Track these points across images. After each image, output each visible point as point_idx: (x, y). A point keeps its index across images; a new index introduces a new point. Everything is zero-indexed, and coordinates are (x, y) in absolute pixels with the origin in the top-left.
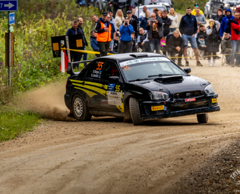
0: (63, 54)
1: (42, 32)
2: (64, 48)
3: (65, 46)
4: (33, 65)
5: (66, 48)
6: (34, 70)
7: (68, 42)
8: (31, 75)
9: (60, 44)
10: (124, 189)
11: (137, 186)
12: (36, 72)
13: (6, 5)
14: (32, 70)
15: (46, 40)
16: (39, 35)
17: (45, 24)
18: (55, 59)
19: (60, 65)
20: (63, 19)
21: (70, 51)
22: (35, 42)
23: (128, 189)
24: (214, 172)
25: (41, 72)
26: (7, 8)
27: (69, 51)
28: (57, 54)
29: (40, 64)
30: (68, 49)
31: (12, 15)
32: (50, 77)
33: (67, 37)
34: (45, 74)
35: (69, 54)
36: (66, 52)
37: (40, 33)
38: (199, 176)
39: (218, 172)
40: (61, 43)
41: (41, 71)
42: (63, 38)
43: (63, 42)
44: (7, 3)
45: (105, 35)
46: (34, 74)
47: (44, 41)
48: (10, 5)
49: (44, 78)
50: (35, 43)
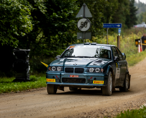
0: (139, 46)
1: (132, 39)
2: (140, 44)
3: (140, 43)
4: (128, 49)
6: (129, 51)
9: (138, 42)
13: (117, 26)
15: (133, 41)
17: (133, 36)
18: (136, 48)
19: (138, 50)
20: (140, 34)
25: (131, 52)
26: (118, 27)
28: (137, 46)
29: (131, 49)
31: (120, 29)
32: (134, 54)
36: (140, 45)
42: (139, 40)
43: (139, 41)
44: (118, 25)
48: (119, 26)
49: (132, 54)
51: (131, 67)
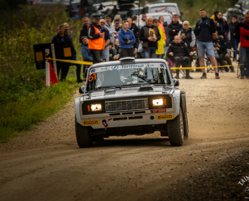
0: (48, 65)
1: (23, 42)
2: (50, 58)
3: (50, 55)
4: (11, 76)
5: (52, 57)
6: (13, 82)
7: (53, 51)
8: (9, 88)
9: (44, 53)
10: (108, 190)
11: (125, 187)
12: (15, 86)
14: (11, 83)
15: (28, 51)
16: (20, 46)
17: (27, 34)
19: (44, 78)
21: (57, 61)
22: (15, 53)
23: (114, 190)
24: (219, 176)
25: (21, 86)
27: (55, 62)
28: (41, 66)
29: (21, 77)
30: (54, 59)
32: (32, 91)
33: (52, 45)
34: (26, 88)
35: (55, 65)
36: (51, 62)
37: (21, 44)
38: (200, 179)
39: (223, 175)
40: (46, 51)
41: (21, 84)
42: (48, 46)
43: (47, 51)
45: (100, 42)
46: (13, 88)
47: (26, 53)
49: (25, 92)
50: (15, 55)
51: (22, 133)
